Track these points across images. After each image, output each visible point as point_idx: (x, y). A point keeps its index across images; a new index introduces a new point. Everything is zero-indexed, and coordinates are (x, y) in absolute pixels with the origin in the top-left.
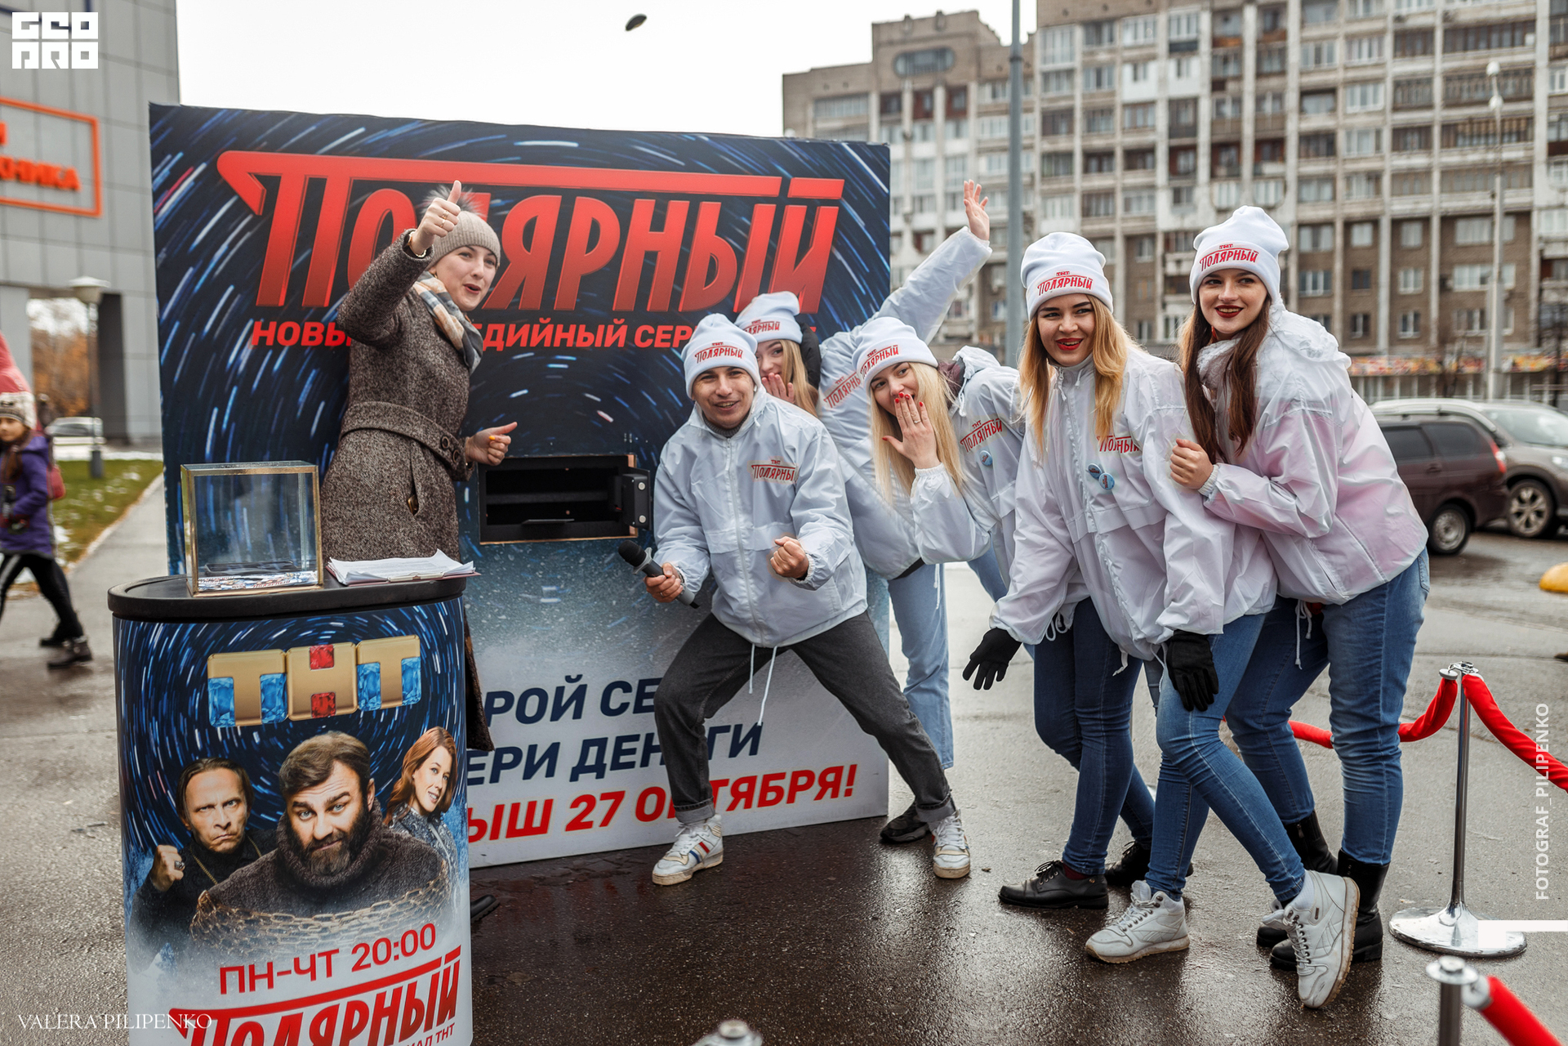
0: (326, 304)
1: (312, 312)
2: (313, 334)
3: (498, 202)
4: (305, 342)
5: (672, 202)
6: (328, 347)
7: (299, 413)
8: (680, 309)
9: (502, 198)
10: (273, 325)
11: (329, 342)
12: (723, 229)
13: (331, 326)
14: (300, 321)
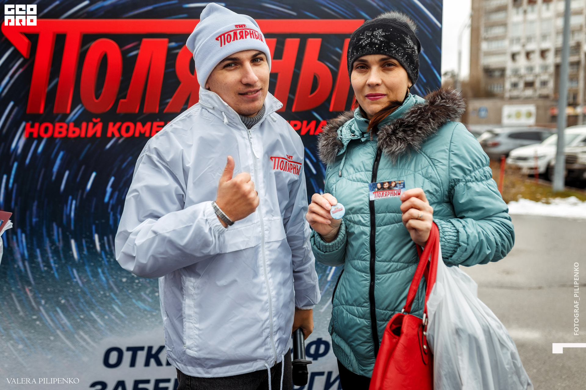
0: (68, 111)
1: (59, 116)
2: (60, 130)
3: (173, 44)
4: (56, 135)
5: (289, 40)
6: (70, 138)
7: (54, 178)
8: (294, 110)
9: (176, 42)
10: (37, 125)
11: (71, 135)
12: (323, 56)
13: (72, 125)
14: (52, 122)
